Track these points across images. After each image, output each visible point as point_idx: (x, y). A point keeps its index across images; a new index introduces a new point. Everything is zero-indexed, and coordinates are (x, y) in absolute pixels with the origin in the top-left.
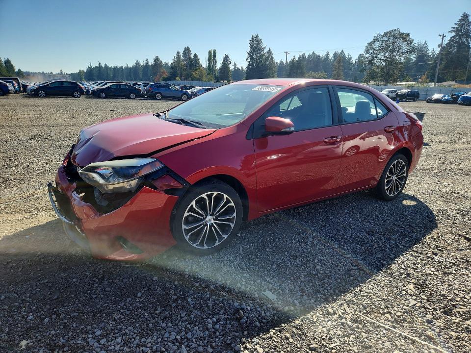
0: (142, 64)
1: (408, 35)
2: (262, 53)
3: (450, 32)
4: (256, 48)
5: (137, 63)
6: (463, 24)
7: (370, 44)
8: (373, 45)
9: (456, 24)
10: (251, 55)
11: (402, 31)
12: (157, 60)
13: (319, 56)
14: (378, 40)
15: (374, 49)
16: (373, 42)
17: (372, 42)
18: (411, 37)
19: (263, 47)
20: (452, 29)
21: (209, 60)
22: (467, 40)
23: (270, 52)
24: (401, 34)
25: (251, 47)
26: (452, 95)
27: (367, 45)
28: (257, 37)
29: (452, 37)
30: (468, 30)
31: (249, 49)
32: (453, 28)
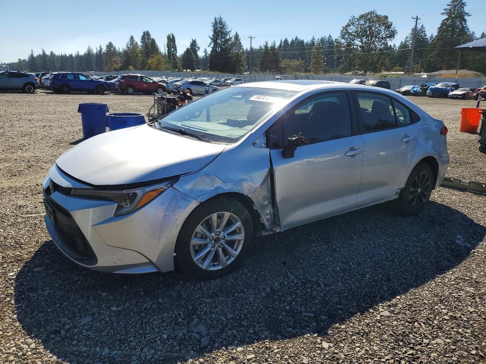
0: (95, 52)
1: (386, 17)
2: (228, 37)
3: (442, 14)
4: (219, 31)
5: (89, 51)
6: (456, 6)
7: (346, 28)
8: (349, 29)
9: (448, 5)
10: (214, 40)
11: (378, 13)
12: (110, 46)
13: (302, 42)
14: (353, 24)
15: (351, 34)
16: (349, 25)
17: (346, 26)
18: (390, 20)
19: (228, 31)
20: (444, 11)
21: (169, 46)
22: (462, 24)
23: (237, 37)
24: (378, 17)
25: (214, 31)
26: (423, 86)
27: (342, 29)
28: (221, 19)
29: (444, 20)
30: (462, 12)
31: (211, 33)
32: (446, 9)
